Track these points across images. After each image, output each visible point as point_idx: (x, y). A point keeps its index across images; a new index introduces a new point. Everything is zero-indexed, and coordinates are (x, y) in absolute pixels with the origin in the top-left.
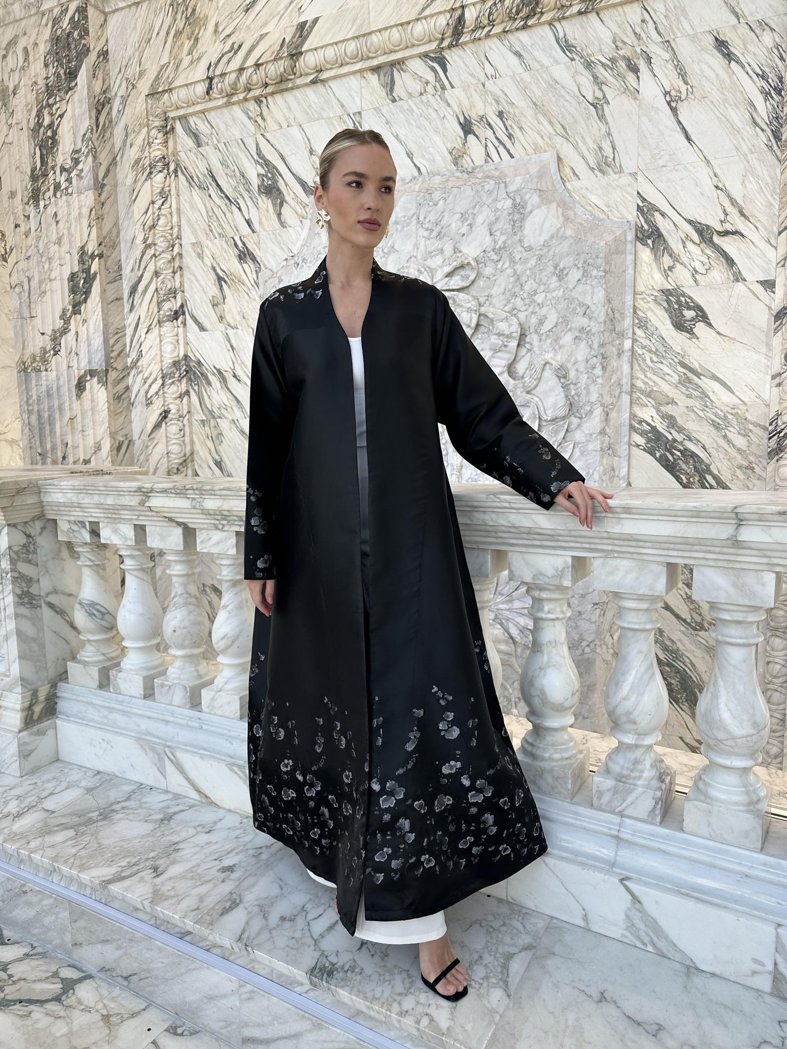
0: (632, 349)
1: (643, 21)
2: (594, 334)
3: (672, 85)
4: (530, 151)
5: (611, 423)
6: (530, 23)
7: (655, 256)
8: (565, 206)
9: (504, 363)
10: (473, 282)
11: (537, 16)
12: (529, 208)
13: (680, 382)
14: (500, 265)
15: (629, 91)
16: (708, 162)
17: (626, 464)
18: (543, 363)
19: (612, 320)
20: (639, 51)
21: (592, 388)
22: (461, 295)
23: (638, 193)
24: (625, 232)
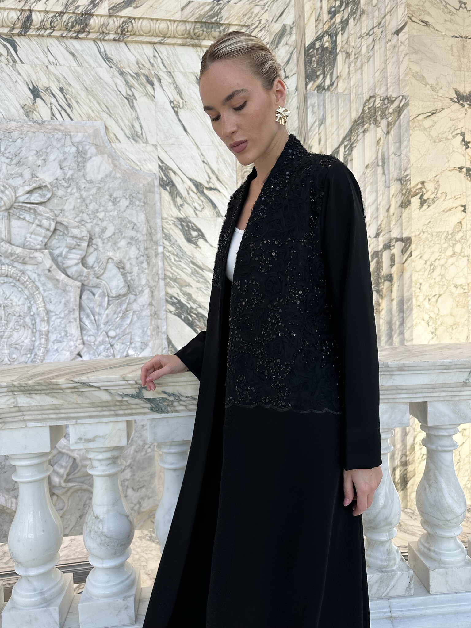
0: (163, 253)
1: (155, 56)
2: (140, 242)
3: (174, 98)
4: (85, 118)
5: (155, 298)
6: (81, 36)
7: (172, 197)
8: (113, 158)
9: (78, 257)
10: (49, 199)
11: (85, 33)
12: (89, 155)
13: (192, 273)
14: (69, 190)
15: (149, 95)
16: (198, 146)
17: (165, 323)
18: (107, 258)
19: (150, 234)
20: (153, 73)
21: (142, 276)
22: (41, 208)
23: (159, 157)
24: (153, 180)
